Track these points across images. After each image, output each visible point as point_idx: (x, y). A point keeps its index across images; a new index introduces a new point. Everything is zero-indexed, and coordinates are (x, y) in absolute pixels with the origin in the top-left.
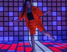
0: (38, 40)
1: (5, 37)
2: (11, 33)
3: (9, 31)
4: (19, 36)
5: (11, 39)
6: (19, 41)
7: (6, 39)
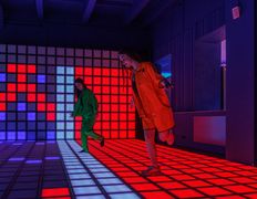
0: (75, 139)
1: (9, 133)
2: (22, 125)
3: (17, 121)
4: (37, 131)
5: (22, 135)
6: (37, 140)
7: (11, 136)
